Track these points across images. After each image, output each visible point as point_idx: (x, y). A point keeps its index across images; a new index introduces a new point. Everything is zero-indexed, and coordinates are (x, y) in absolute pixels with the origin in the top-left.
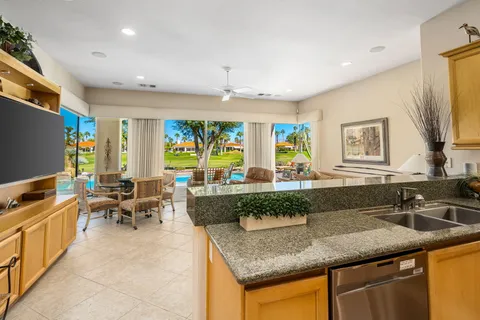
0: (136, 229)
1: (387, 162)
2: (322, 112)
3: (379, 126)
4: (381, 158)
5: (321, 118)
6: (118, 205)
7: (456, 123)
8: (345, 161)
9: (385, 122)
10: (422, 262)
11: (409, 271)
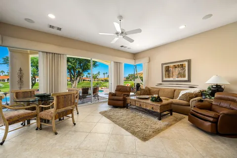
0: (56, 134)
1: (189, 80)
3: (186, 64)
4: (186, 79)
6: (36, 115)
8: (163, 81)
9: (189, 61)
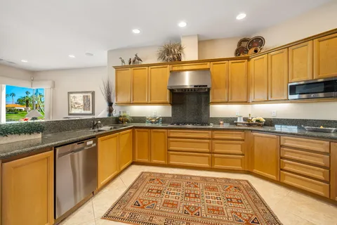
2: (54, 83)
5: (54, 86)
7: (116, 95)
10: (96, 142)
11: (91, 145)
